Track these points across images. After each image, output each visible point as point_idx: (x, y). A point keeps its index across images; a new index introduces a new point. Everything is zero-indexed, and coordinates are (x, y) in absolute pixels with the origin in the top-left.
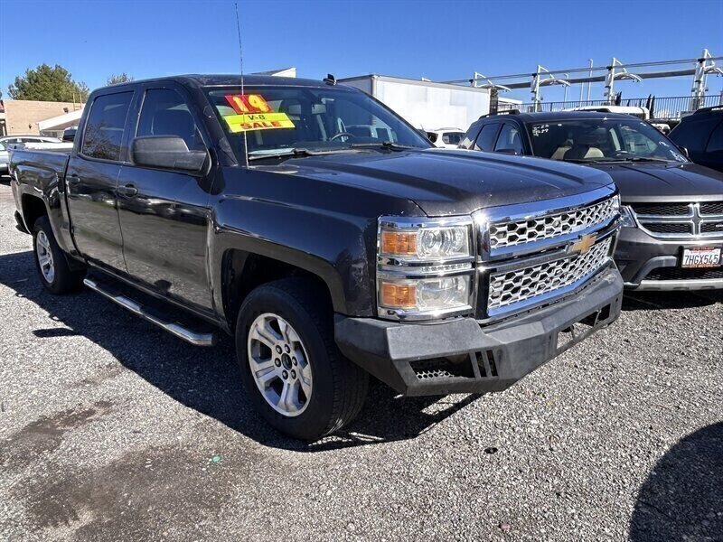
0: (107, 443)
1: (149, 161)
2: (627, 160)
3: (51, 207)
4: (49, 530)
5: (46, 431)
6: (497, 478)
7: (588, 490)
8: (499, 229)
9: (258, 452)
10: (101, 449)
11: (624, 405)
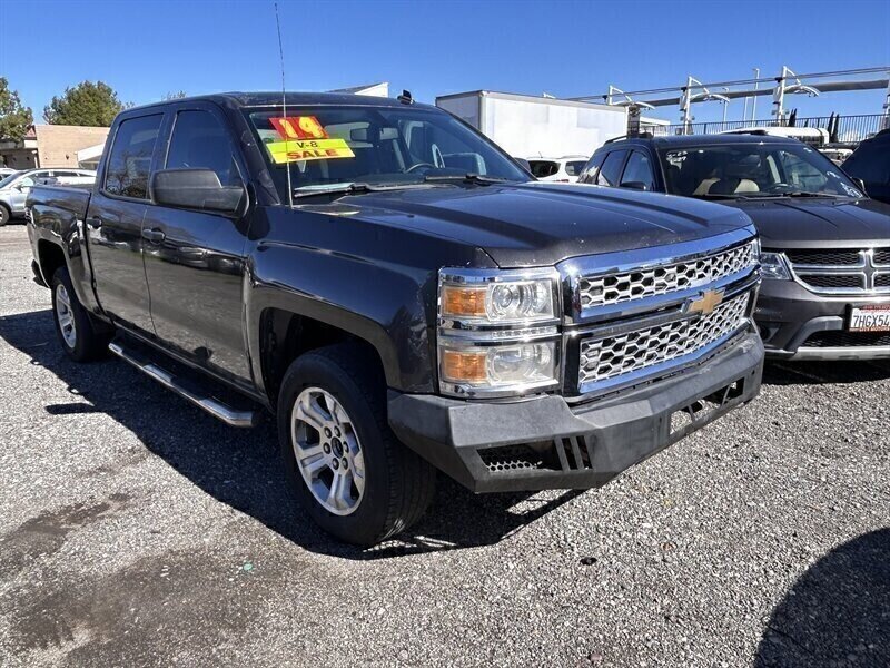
0: (119, 545)
1: (173, 200)
2: (785, 195)
3: (71, 256)
4: (35, 652)
5: (47, 530)
6: (593, 596)
7: (706, 613)
8: (593, 284)
9: (299, 559)
10: (110, 552)
11: (763, 505)
